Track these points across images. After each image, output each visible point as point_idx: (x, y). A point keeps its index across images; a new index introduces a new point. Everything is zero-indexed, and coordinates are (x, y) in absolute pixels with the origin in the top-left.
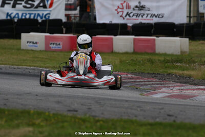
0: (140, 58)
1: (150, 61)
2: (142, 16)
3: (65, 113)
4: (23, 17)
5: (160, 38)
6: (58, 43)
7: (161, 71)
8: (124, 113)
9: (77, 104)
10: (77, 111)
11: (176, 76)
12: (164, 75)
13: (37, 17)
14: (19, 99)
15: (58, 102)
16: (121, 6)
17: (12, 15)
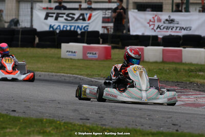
0: (167, 67)
1: (176, 70)
2: (172, 29)
4: (65, 29)
5: (187, 49)
6: (94, 53)
7: (185, 79)
8: (133, 122)
9: (92, 112)
10: (88, 120)
11: (197, 84)
12: (186, 83)
13: (77, 29)
15: (75, 110)
16: (152, 20)
17: (55, 27)
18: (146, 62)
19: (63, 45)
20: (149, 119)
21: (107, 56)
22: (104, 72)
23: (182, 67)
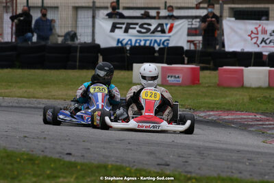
3: (152, 169)
4: (137, 44)
6: (177, 76)
8: (228, 168)
9: (173, 155)
10: (168, 165)
13: (154, 44)
14: (104, 148)
16: (255, 31)
17: (124, 42)
18: (247, 88)
21: (194, 80)
22: (190, 101)
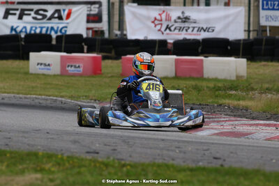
0: (183, 84)
1: (196, 88)
2: (187, 30)
3: (83, 156)
4: (33, 32)
5: (210, 58)
6: (77, 65)
7: (210, 100)
8: (159, 155)
9: (99, 144)
10: (98, 153)
11: (229, 107)
12: (214, 106)
13: (51, 32)
14: (25, 138)
15: (75, 142)
16: (158, 17)
17: (18, 30)
19: (32, 55)
20: (180, 152)
21: (96, 70)
22: (93, 92)
23: (204, 84)
